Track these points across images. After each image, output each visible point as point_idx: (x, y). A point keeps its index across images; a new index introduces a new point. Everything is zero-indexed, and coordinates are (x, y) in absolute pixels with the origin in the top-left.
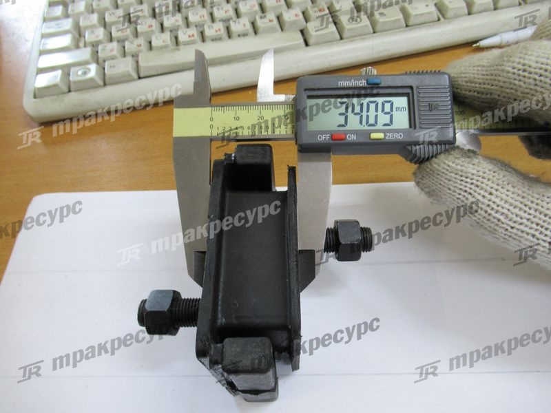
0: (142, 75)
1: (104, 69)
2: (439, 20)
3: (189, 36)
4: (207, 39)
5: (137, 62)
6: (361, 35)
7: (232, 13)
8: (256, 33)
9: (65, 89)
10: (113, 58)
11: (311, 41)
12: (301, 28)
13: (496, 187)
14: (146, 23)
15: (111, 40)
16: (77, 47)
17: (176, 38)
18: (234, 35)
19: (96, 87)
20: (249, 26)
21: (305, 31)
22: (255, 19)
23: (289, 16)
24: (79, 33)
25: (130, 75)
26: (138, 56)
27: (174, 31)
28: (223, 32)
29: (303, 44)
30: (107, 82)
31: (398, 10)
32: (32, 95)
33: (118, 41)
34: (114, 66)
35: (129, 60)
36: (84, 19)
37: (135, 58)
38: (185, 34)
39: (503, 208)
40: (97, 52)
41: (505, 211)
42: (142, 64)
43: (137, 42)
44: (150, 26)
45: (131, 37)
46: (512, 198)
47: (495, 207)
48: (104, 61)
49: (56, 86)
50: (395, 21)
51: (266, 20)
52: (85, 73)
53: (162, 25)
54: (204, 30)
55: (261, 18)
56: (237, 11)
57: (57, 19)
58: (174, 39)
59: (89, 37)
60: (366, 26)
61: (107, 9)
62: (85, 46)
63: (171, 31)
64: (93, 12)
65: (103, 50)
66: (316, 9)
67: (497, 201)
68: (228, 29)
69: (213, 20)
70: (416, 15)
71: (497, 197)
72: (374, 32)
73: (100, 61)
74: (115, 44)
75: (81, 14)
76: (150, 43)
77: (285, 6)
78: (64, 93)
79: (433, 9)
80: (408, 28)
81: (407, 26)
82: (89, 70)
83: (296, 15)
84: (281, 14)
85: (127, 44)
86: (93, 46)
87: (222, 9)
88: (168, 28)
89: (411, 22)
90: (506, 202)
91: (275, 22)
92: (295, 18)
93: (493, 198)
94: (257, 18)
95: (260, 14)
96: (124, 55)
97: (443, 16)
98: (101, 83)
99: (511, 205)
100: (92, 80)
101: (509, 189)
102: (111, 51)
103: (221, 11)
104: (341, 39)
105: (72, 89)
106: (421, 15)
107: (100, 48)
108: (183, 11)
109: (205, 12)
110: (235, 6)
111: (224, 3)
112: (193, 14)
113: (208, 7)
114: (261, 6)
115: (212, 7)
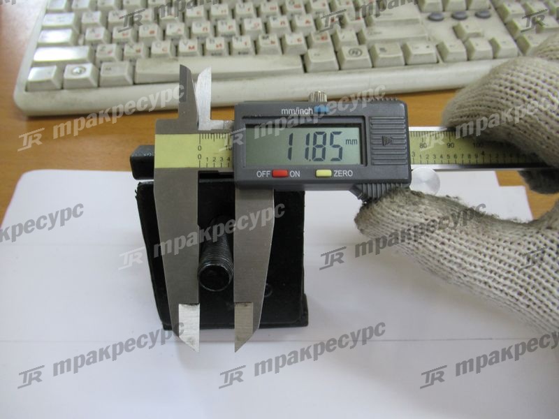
0: (137, 81)
1: (100, 69)
2: (438, 62)
3: (190, 48)
4: (207, 53)
5: (134, 67)
6: (359, 68)
7: (235, 29)
8: (256, 52)
9: (58, 85)
10: (110, 60)
11: (310, 68)
12: (302, 53)
13: (448, 236)
14: (148, 28)
15: (111, 41)
16: (76, 44)
17: (177, 47)
18: (234, 52)
19: (90, 87)
20: (250, 46)
21: (305, 58)
22: (258, 39)
23: (291, 40)
24: (79, 29)
25: (125, 80)
26: (135, 61)
27: (175, 40)
28: (224, 48)
29: (302, 70)
30: (101, 84)
31: (399, 48)
32: (23, 88)
33: (118, 44)
34: (110, 69)
35: (127, 64)
36: (87, 16)
37: (132, 63)
38: (185, 44)
39: (456, 257)
40: (95, 51)
41: (459, 261)
42: (138, 71)
43: (137, 47)
44: (152, 32)
45: (132, 41)
46: (465, 247)
47: (448, 257)
48: (101, 62)
49: (48, 82)
50: (395, 58)
51: (268, 41)
52: (81, 72)
53: (164, 31)
54: (205, 42)
55: (264, 38)
56: (241, 27)
57: (60, 12)
58: (174, 49)
59: (89, 35)
60: (366, 60)
61: (111, 9)
62: (84, 44)
63: (172, 40)
64: (96, 9)
65: (102, 50)
66: (319, 36)
67: (450, 250)
68: (229, 45)
69: (216, 33)
70: (416, 55)
71: (450, 246)
72: (373, 67)
73: (98, 61)
74: (114, 46)
75: (84, 10)
76: (150, 48)
77: (289, 29)
78: (56, 90)
79: (433, 51)
80: (407, 67)
81: (406, 64)
82: (85, 69)
83: (299, 40)
84: (284, 37)
85: (127, 48)
86: (92, 45)
87: (226, 24)
88: (169, 36)
89: (411, 60)
90: (460, 251)
91: (277, 44)
92: (297, 43)
93: (445, 248)
94: (260, 37)
95: (263, 33)
96: (122, 58)
97: (442, 58)
98: (95, 84)
99: (465, 253)
100: (86, 80)
101: (462, 237)
102: (110, 52)
103: (225, 26)
104: (340, 69)
105: (65, 86)
106: (421, 55)
107: (99, 48)
108: (187, 21)
109: (208, 25)
110: (240, 22)
111: (230, 17)
112: (196, 25)
113: (213, 19)
114: (266, 25)
115: (216, 20)
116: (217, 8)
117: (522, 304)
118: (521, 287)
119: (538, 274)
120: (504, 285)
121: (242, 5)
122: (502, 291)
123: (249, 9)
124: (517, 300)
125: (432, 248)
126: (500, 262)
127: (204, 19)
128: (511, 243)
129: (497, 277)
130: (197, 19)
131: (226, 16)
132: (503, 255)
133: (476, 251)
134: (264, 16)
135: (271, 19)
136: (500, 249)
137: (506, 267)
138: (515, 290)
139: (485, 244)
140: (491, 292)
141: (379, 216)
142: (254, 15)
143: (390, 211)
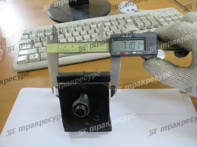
9: (27, 61)
10: (44, 52)
16: (32, 48)
30: (41, 60)
34: (44, 55)
48: (41, 53)
56: (83, 38)
57: (26, 39)
59: (36, 45)
62: (34, 48)
64: (37, 37)
65: (41, 49)
75: (34, 38)
78: (27, 63)
82: (36, 56)
86: (37, 48)
87: (78, 37)
95: (90, 39)
102: (43, 50)
108: (66, 38)
109: (73, 38)
110: (83, 36)
111: (79, 35)
112: (69, 39)
113: (74, 36)
114: (91, 36)
115: (75, 37)
116: (75, 33)
117: (187, 87)
118: (186, 83)
119: (190, 79)
120: (181, 83)
121: (83, 31)
122: (181, 84)
123: (85, 32)
124: (185, 86)
125: (161, 72)
126: (180, 77)
127: (72, 37)
128: (183, 72)
129: (179, 81)
130: (70, 37)
131: (78, 35)
132: (181, 75)
133: (173, 74)
134: (90, 34)
135: (92, 34)
136: (180, 73)
137: (181, 78)
138: (184, 84)
139: (175, 72)
140: (178, 85)
141: (148, 63)
142: (87, 34)
143: (151, 62)
